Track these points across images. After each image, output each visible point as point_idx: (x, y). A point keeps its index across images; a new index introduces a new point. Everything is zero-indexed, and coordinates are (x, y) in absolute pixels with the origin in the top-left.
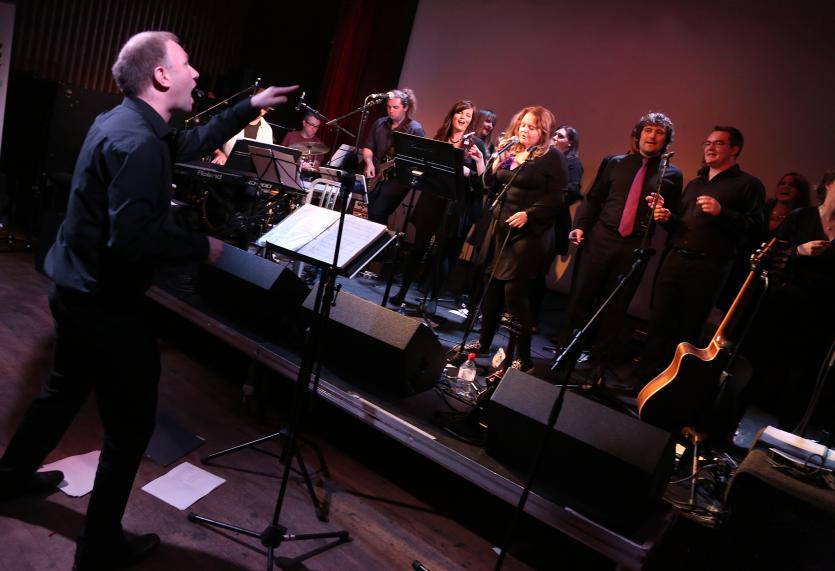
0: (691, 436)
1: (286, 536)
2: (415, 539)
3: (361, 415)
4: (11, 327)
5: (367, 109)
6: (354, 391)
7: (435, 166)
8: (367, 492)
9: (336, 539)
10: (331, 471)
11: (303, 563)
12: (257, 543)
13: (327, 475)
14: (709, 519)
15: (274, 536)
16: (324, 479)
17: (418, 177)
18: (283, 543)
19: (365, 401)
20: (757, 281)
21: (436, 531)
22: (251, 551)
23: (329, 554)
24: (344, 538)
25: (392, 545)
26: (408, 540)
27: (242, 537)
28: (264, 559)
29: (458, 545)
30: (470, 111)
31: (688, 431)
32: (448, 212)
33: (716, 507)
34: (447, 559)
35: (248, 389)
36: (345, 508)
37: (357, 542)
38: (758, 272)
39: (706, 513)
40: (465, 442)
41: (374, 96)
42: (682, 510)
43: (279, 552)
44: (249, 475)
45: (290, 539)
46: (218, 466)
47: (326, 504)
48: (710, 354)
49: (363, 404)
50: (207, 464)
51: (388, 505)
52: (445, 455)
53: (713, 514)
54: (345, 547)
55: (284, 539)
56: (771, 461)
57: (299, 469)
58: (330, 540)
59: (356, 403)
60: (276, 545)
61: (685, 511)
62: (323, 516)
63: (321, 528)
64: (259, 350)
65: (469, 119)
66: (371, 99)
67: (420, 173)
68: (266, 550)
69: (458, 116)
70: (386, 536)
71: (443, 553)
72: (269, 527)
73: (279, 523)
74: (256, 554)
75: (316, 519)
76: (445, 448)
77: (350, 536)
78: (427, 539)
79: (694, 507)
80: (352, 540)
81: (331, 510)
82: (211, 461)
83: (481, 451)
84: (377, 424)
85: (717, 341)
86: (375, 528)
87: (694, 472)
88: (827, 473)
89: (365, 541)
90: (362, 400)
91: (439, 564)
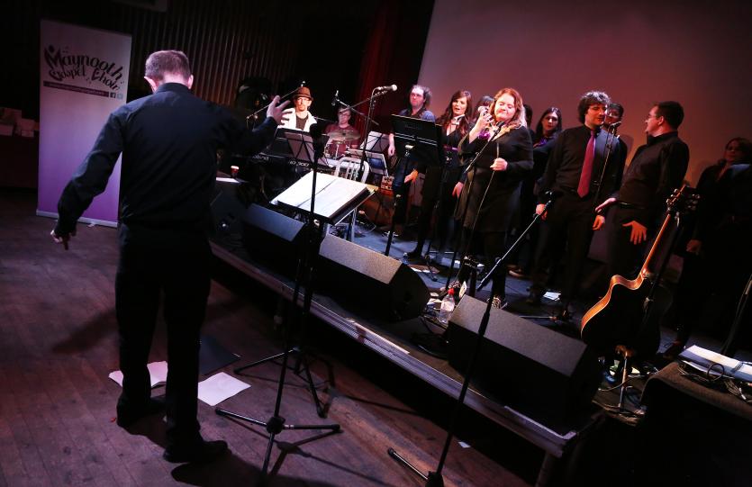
0: (622, 353)
1: (287, 426)
2: (395, 433)
3: (356, 335)
4: (107, 276)
5: (374, 99)
6: (351, 317)
7: (423, 141)
8: (363, 397)
9: (331, 430)
10: (338, 382)
11: (300, 447)
12: (264, 430)
13: (333, 384)
14: (632, 419)
15: (276, 425)
16: (329, 387)
17: (410, 151)
18: (283, 431)
19: (359, 326)
20: (672, 221)
21: (415, 428)
22: (260, 437)
23: (321, 441)
24: (336, 430)
25: (375, 437)
26: (388, 433)
27: (255, 426)
28: (267, 441)
29: (431, 439)
30: (464, 99)
31: (620, 348)
32: (444, 180)
33: (643, 410)
34: (419, 449)
35: (278, 319)
36: (342, 408)
37: (346, 434)
38: (673, 215)
39: (631, 415)
40: (433, 356)
41: (380, 88)
42: (610, 411)
43: (280, 437)
44: (269, 383)
45: (290, 428)
46: (247, 376)
47: (327, 406)
48: (636, 285)
49: (357, 327)
50: (238, 374)
51: (378, 408)
52: (416, 366)
53: (639, 416)
54: (335, 436)
55: (284, 428)
56: (681, 370)
57: (306, 378)
58: (325, 431)
59: (351, 326)
60: (278, 432)
61: (614, 413)
62: (322, 414)
63: (320, 422)
64: (283, 288)
65: (465, 106)
66: (377, 91)
67: (411, 147)
68: (269, 435)
69: (454, 104)
70: (372, 430)
71: (416, 444)
72: (272, 418)
73: (280, 414)
74: (262, 438)
75: (317, 416)
76: (415, 361)
77: (341, 428)
78: (405, 433)
79: (621, 410)
80: (342, 432)
81: (331, 409)
82: (241, 372)
83: (445, 363)
84: (367, 342)
85: (644, 272)
86: (364, 424)
87: (623, 381)
88: (728, 380)
89: (353, 433)
90: (356, 324)
91: (411, 452)
